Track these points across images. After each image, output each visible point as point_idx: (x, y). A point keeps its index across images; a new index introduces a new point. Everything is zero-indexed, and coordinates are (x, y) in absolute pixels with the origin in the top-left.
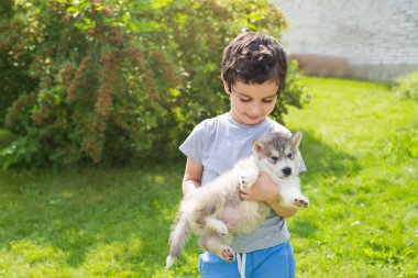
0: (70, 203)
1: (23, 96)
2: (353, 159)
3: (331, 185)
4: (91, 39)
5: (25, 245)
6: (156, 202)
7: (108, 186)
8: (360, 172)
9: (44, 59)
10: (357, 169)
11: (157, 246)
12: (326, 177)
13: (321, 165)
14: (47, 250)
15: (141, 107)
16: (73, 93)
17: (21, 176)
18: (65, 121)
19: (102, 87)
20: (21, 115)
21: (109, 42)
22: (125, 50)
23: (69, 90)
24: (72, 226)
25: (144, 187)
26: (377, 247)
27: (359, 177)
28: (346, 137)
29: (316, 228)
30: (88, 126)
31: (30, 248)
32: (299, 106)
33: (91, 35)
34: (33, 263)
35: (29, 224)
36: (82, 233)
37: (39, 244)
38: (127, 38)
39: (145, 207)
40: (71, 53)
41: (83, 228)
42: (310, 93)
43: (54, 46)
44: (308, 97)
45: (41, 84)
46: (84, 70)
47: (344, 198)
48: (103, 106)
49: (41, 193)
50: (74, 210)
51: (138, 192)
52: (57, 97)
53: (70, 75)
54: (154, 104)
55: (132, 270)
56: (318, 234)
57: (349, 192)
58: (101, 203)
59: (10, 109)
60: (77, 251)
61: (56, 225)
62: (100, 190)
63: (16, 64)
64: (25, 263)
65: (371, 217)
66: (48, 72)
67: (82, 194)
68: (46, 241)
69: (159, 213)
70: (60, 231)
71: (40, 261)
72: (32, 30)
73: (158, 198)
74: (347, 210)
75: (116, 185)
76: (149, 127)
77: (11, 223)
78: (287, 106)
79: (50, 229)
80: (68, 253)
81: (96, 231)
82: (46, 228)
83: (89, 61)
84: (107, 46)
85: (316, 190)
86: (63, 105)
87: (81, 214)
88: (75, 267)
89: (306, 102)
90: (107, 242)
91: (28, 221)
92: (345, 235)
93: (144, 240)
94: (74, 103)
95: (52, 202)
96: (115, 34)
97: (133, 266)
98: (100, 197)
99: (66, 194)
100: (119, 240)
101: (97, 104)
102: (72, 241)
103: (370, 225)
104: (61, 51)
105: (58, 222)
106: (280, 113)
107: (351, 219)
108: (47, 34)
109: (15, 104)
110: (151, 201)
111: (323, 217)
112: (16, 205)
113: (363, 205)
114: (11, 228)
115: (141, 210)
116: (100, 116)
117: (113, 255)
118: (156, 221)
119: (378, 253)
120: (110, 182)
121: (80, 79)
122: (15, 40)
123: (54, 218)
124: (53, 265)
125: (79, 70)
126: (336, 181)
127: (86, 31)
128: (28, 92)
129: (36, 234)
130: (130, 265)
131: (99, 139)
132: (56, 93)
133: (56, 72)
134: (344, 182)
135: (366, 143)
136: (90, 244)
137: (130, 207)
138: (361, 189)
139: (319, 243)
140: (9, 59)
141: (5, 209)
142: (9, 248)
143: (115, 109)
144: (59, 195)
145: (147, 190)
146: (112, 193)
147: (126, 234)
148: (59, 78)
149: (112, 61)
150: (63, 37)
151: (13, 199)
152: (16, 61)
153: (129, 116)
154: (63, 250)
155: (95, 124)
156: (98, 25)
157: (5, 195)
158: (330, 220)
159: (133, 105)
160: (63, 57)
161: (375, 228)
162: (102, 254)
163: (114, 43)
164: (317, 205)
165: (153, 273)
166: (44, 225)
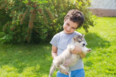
0: (21, 55)
1: (8, 23)
2: (108, 42)
3: (100, 50)
4: (27, 6)
5: (6, 66)
6: (46, 55)
7: (32, 50)
8: (110, 47)
9: (14, 12)
10: (109, 45)
11: (44, 68)
12: (99, 48)
13: (98, 44)
14: (12, 68)
15: (43, 26)
16: (22, 22)
17: (7, 46)
18: (20, 30)
19: (30, 20)
20: (8, 28)
21: (33, 7)
22: (37, 9)
23: (21, 21)
24: (20, 61)
25: (43, 50)
26: (110, 70)
27: (109, 48)
28: (108, 35)
29: (93, 63)
30: (26, 31)
31: (8, 67)
32: (93, 26)
33: (27, 5)
34: (8, 72)
35: (8, 61)
36: (23, 63)
37: (10, 66)
38: (38, 5)
39: (43, 56)
40: (22, 10)
41: (24, 62)
42: (96, 22)
43: (17, 8)
44: (96, 23)
45: (13, 19)
46: (25, 15)
47: (103, 55)
48: (30, 26)
49: (13, 51)
50: (22, 57)
51: (41, 52)
52: (17, 23)
53: (21, 16)
54: (47, 25)
55: (36, 75)
56: (93, 65)
57: (105, 53)
58: (30, 55)
59: (4, 26)
60: (21, 69)
61: (16, 61)
62: (30, 51)
63: (7, 13)
64: (6, 72)
65: (110, 61)
66: (15, 15)
67: (24, 52)
68: (12, 66)
69: (46, 58)
70: (17, 63)
71: (10, 71)
72: (11, 3)
73: (47, 54)
74: (103, 58)
75: (35, 49)
76: (45, 32)
77: (3, 60)
78: (89, 26)
79: (14, 62)
80: (19, 69)
81: (27, 63)
82: (13, 62)
83: (27, 12)
84: (32, 8)
85: (95, 52)
86: (19, 25)
87: (24, 58)
88: (20, 73)
89: (95, 25)
90: (30, 66)
91: (8, 60)
92: (101, 66)
93: (41, 66)
94: (22, 25)
95: (16, 54)
96: (34, 4)
97: (37, 73)
98: (30, 53)
99: (20, 52)
100: (34, 66)
101: (29, 25)
102: (20, 66)
103: (109, 63)
104: (19, 9)
105: (16, 60)
106: (87, 28)
107: (104, 61)
108: (15, 4)
109: (6, 25)
110: (45, 54)
111: (95, 60)
112: (5, 55)
113: (108, 57)
114: (3, 62)
115: (41, 57)
116: (30, 29)
117: (31, 70)
118: (45, 60)
119: (110, 71)
120: (33, 49)
121: (24, 18)
122: (6, 6)
123: (16, 59)
124: (14, 73)
125: (24, 15)
126: (102, 49)
127: (26, 3)
128: (10, 21)
129: (10, 63)
130: (36, 73)
131: (30, 36)
132: (17, 22)
133: (18, 15)
134: (104, 50)
135: (114, 37)
136: (25, 67)
137: (38, 56)
138: (109, 52)
139: (93, 68)
140: (5, 11)
141: (2, 56)
142: (2, 67)
143: (35, 26)
144: (18, 52)
145: (44, 51)
146: (33, 52)
147: (36, 64)
148: (18, 17)
149: (33, 12)
150: (20, 5)
151: (4, 53)
152: (7, 12)
153: (39, 29)
154: (17, 68)
155: (28, 31)
156: (29, 2)
157: (2, 52)
158: (97, 61)
159: (40, 25)
160: (20, 11)
161: (111, 64)
162: (28, 70)
163: (34, 7)
164: (94, 57)
165: (42, 76)
166: (12, 61)
